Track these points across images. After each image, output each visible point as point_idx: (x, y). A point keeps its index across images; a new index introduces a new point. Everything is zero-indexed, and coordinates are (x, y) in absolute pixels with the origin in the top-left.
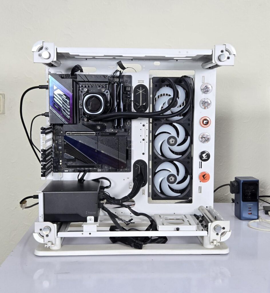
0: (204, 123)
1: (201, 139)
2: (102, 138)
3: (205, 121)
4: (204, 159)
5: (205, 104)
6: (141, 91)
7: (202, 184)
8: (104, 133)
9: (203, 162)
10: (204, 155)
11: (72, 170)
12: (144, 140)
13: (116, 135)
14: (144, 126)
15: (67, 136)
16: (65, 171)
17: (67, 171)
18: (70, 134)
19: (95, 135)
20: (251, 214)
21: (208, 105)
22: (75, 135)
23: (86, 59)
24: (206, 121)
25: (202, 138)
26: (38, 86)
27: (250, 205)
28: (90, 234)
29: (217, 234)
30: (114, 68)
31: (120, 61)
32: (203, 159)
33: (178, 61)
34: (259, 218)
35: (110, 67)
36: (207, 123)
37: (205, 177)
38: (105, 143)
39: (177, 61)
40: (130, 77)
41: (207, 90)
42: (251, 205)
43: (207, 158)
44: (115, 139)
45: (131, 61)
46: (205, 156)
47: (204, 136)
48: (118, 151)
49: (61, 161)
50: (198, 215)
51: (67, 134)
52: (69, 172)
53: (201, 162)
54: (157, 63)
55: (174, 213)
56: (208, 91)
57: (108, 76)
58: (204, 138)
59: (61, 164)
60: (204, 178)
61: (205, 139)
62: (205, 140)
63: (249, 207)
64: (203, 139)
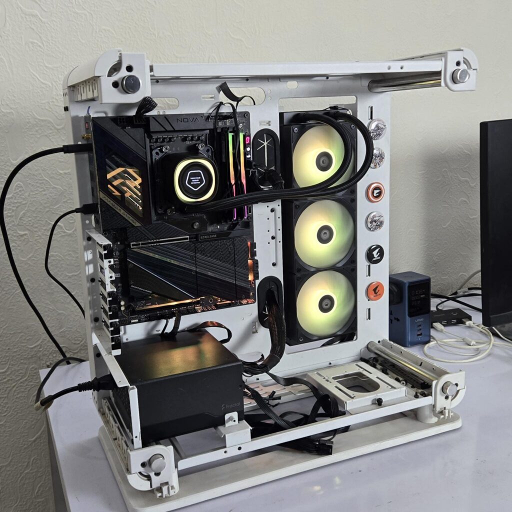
0: (375, 195)
1: (369, 225)
2: (203, 246)
3: (376, 192)
4: (376, 259)
5: (375, 159)
6: (265, 144)
7: (372, 304)
8: (206, 235)
9: (372, 266)
10: (375, 253)
11: (146, 317)
12: (273, 238)
13: (230, 236)
14: (272, 210)
15: (134, 250)
16: (132, 321)
17: (137, 321)
18: (139, 244)
19: (188, 240)
20: (421, 334)
21: (380, 162)
22: (150, 245)
23: (157, 82)
24: (378, 191)
25: (371, 222)
26: (62, 147)
27: (419, 320)
28: (240, 449)
29: (447, 398)
30: (212, 98)
31: (225, 83)
32: (374, 259)
33: (330, 78)
34: (431, 340)
35: (203, 96)
36: (380, 194)
37: (377, 291)
38: (208, 255)
39: (327, 78)
40: (246, 115)
41: (378, 133)
42: (421, 320)
43: (379, 258)
44: (228, 244)
45: (245, 81)
46: (377, 254)
47: (375, 219)
48: (235, 266)
49: (122, 303)
50: (367, 358)
51: (133, 245)
52: (139, 322)
53: (369, 266)
54: (293, 85)
55: (330, 364)
56: (380, 135)
57: (205, 115)
58: (375, 221)
59: (123, 308)
60: (376, 293)
61: (375, 224)
62: (377, 225)
63: (418, 324)
64: (374, 223)
